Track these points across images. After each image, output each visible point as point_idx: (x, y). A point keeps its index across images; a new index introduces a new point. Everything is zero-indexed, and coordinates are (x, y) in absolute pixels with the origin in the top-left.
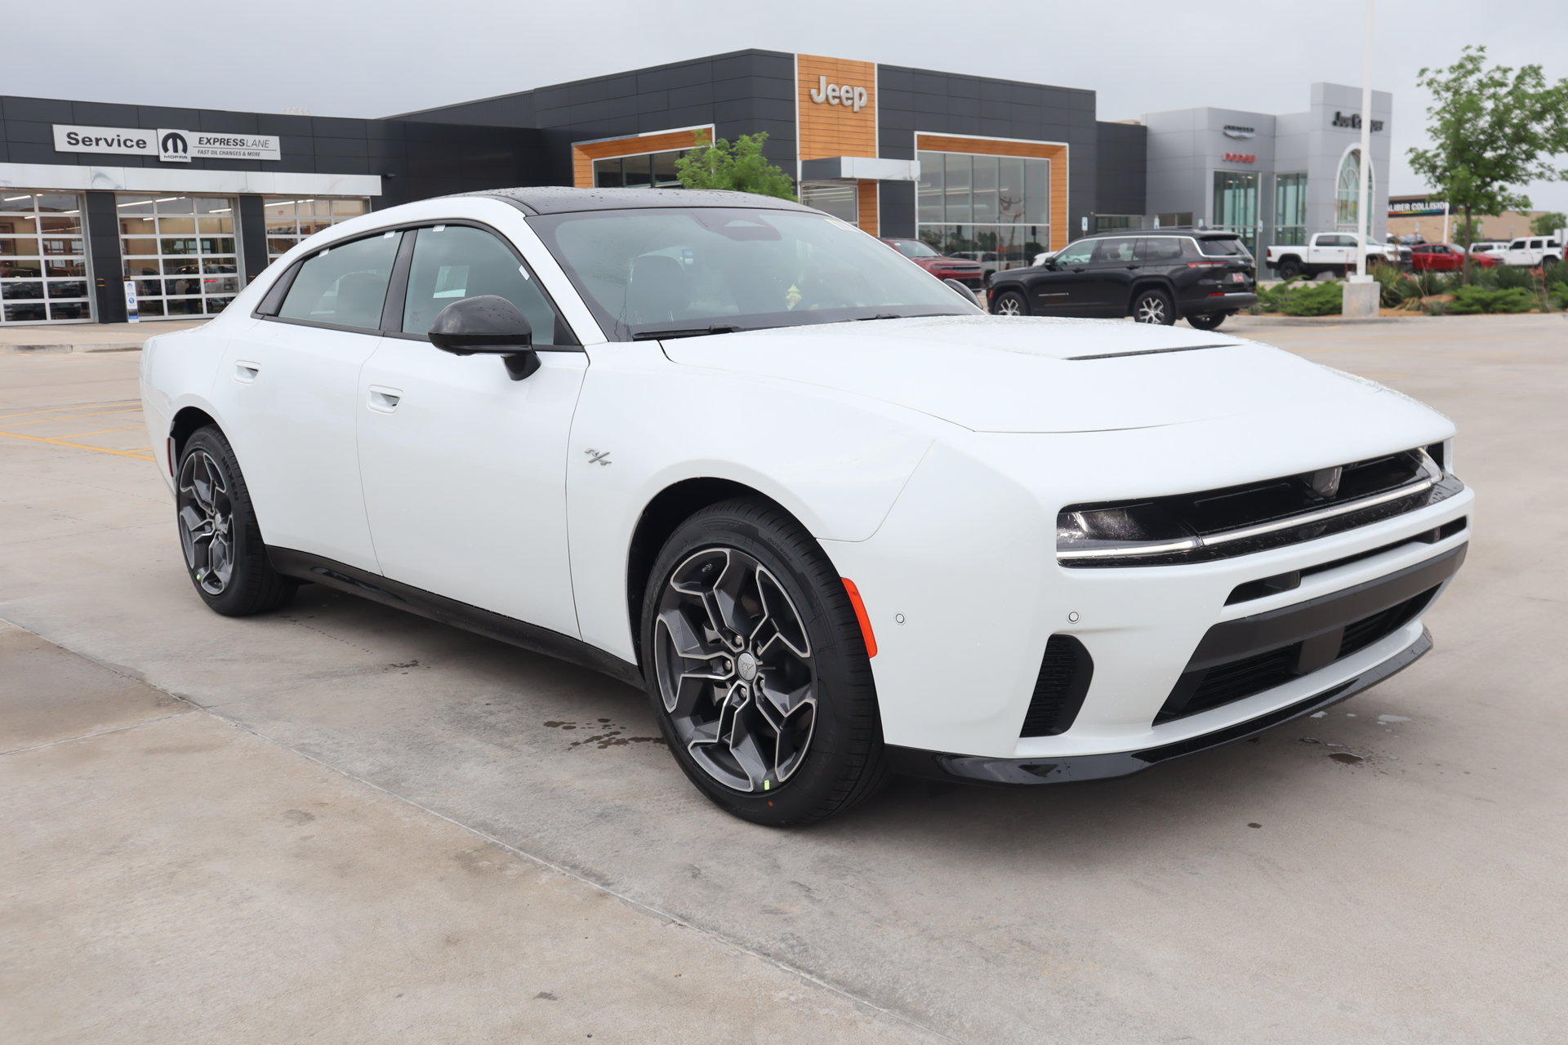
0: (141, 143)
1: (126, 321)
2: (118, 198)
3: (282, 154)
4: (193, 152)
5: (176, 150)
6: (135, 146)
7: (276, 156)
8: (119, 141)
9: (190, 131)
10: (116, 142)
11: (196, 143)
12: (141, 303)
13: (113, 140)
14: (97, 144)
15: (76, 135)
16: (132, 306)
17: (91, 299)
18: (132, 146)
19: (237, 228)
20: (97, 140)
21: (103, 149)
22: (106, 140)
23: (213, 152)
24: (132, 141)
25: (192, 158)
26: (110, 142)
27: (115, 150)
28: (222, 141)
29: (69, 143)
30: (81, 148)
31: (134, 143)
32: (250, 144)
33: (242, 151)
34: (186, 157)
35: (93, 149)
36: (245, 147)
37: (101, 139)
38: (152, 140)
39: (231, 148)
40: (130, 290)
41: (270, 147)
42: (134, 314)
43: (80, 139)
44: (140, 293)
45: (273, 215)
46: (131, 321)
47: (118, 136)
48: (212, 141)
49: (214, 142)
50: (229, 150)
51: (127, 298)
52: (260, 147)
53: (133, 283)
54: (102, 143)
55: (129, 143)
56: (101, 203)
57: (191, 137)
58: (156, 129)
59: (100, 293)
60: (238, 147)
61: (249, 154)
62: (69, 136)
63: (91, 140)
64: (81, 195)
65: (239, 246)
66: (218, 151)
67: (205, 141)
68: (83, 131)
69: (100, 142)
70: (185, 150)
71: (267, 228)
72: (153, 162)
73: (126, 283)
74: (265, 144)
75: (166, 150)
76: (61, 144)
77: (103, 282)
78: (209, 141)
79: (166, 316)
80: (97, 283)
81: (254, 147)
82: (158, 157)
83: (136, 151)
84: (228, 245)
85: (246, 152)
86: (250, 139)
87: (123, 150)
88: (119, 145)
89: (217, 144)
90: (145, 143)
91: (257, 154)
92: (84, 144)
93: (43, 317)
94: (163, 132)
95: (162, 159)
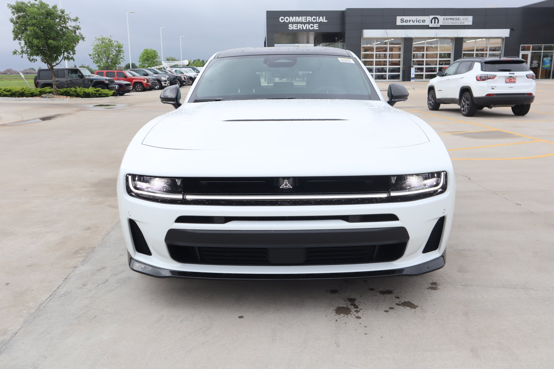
0: (424, 21)
1: (410, 81)
2: (414, 40)
3: (473, 23)
4: (441, 23)
5: (435, 23)
6: (422, 22)
7: (470, 23)
8: (417, 21)
9: (441, 16)
10: (416, 21)
11: (442, 20)
12: (415, 75)
13: (415, 20)
14: (410, 22)
15: (403, 19)
16: (412, 76)
17: (401, 73)
18: (421, 22)
19: (453, 50)
20: (410, 21)
21: (411, 23)
22: (412, 21)
23: (448, 23)
24: (421, 20)
26: (414, 21)
27: (415, 24)
28: (451, 19)
29: (401, 22)
30: (404, 24)
31: (421, 21)
32: (461, 19)
33: (458, 22)
34: (438, 25)
35: (408, 24)
36: (459, 21)
37: (411, 20)
38: (427, 20)
39: (455, 21)
40: (413, 70)
41: (469, 20)
42: (413, 78)
43: (404, 20)
44: (415, 72)
45: (466, 45)
46: (412, 81)
47: (417, 19)
48: (448, 19)
49: (449, 19)
50: (453, 22)
51: (412, 73)
52: (465, 20)
53: (414, 68)
54: (411, 22)
56: (408, 41)
57: (441, 18)
58: (429, 16)
59: (404, 71)
60: (457, 21)
61: (461, 23)
62: (401, 20)
63: (408, 21)
64: (402, 39)
65: (452, 56)
66: (450, 23)
67: (446, 19)
68: (406, 18)
69: (411, 21)
70: (438, 23)
71: (463, 50)
72: (427, 27)
73: (412, 68)
74: (467, 19)
75: (431, 23)
76: (399, 23)
77: (405, 68)
78: (447, 19)
79: (424, 79)
80: (403, 68)
81: (463, 20)
82: (428, 25)
83: (422, 24)
85: (460, 22)
86: (461, 17)
87: (418, 24)
89: (450, 20)
90: (425, 21)
91: (464, 23)
92: (406, 22)
93: (385, 79)
94: (432, 17)
95: (430, 26)
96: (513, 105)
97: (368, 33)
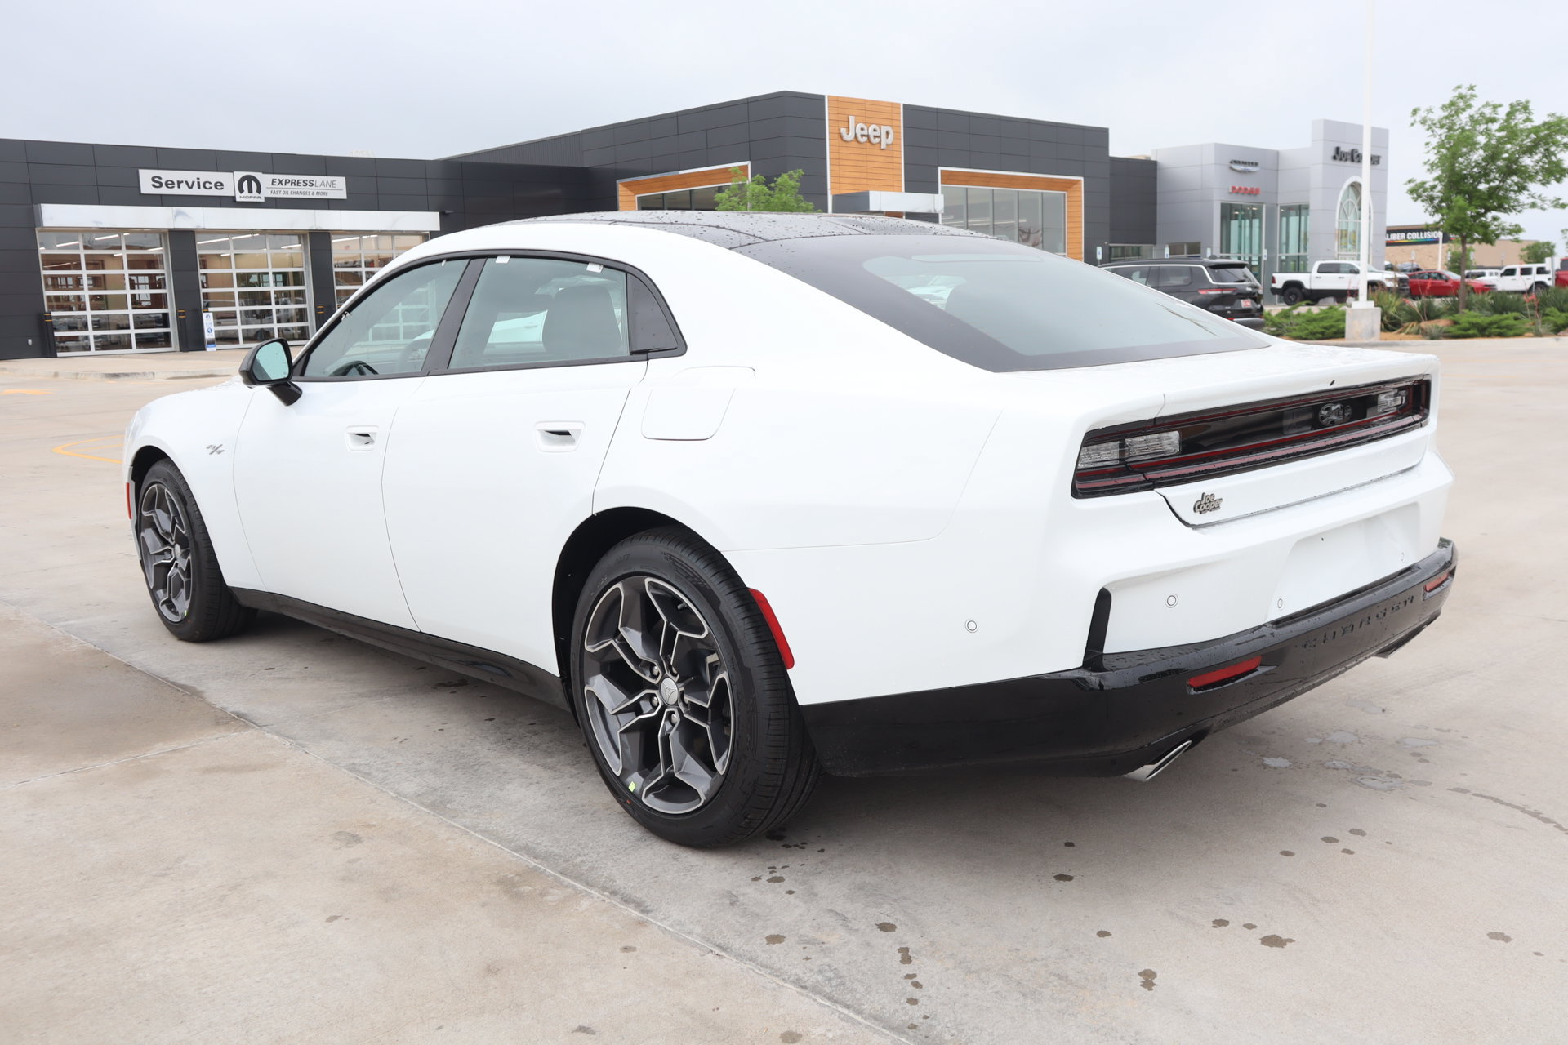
0: (219, 185)
1: (204, 349)
2: (197, 236)
3: (348, 193)
4: (266, 192)
5: (250, 191)
6: (213, 187)
7: (343, 195)
8: (199, 183)
9: (263, 173)
10: (196, 185)
11: (269, 184)
12: (218, 333)
13: (193, 183)
14: (179, 187)
15: (160, 178)
16: (209, 335)
17: (173, 329)
18: (211, 188)
19: (307, 262)
20: (179, 183)
21: (184, 191)
22: (187, 182)
23: (285, 193)
24: (210, 183)
25: (266, 198)
26: (190, 184)
27: (195, 191)
28: (292, 182)
29: (154, 186)
30: (164, 191)
31: (213, 185)
32: (318, 184)
33: (311, 191)
34: (260, 198)
35: (175, 191)
36: (314, 187)
37: (182, 182)
38: (229, 182)
39: (301, 189)
40: (208, 320)
41: (337, 187)
42: (211, 343)
43: (163, 181)
44: (217, 324)
45: (340, 250)
46: (209, 349)
47: (198, 179)
48: (283, 182)
49: (286, 183)
50: (299, 190)
51: (206, 328)
52: (328, 187)
53: (211, 314)
54: (183, 185)
55: (208, 185)
56: (181, 240)
57: (265, 179)
58: (232, 172)
59: (181, 323)
60: (308, 187)
61: (318, 194)
62: (153, 179)
63: (173, 183)
64: (164, 234)
65: (308, 279)
66: (289, 192)
67: (278, 182)
68: (166, 175)
69: (181, 185)
70: (259, 191)
71: (334, 262)
72: (230, 202)
73: (204, 315)
74: (332, 185)
75: (241, 191)
76: (147, 187)
77: (183, 314)
78: (281, 182)
79: (241, 344)
80: (178, 314)
81: (322, 187)
82: (234, 197)
83: (214, 192)
84: (298, 278)
85: (315, 191)
86: (318, 179)
87: (203, 192)
88: (199, 187)
89: (289, 185)
90: (222, 185)
91: (326, 194)
92: (167, 187)
93: (129, 346)
94: (239, 175)
95: (238, 199)
97: (54, 215)
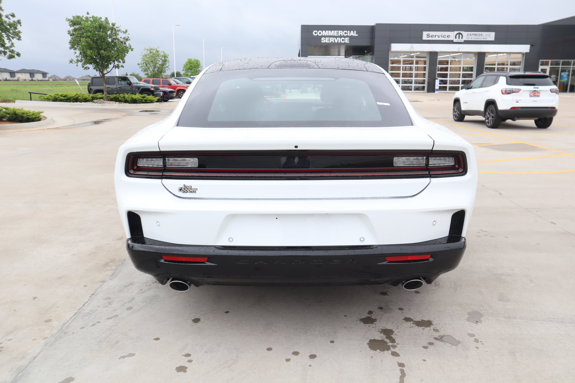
0: (448, 36)
1: (434, 92)
2: (439, 54)
3: (495, 38)
4: (465, 38)
5: (459, 38)
7: (493, 39)
8: (442, 36)
9: (465, 31)
10: (441, 36)
11: (467, 36)
12: (440, 87)
13: (440, 36)
14: (435, 37)
15: (429, 34)
16: (437, 87)
17: (426, 85)
18: (446, 37)
19: (475, 64)
20: (435, 36)
21: (437, 38)
22: (438, 36)
23: (472, 38)
24: (446, 35)
25: (464, 41)
26: (439, 36)
27: (440, 39)
28: (474, 35)
29: (427, 37)
30: (430, 39)
31: (446, 36)
32: (484, 35)
34: (462, 40)
35: (434, 39)
36: (482, 36)
38: (452, 35)
39: (478, 37)
40: (437, 82)
41: (491, 36)
42: (437, 90)
43: (430, 35)
44: (440, 84)
45: (488, 59)
46: (436, 92)
47: (442, 34)
48: (471, 35)
50: (477, 38)
51: (436, 85)
52: (488, 36)
53: (439, 81)
54: (437, 37)
55: (445, 36)
56: (433, 55)
57: (465, 34)
58: (454, 31)
59: (429, 83)
60: (480, 36)
61: (483, 39)
62: (427, 35)
63: (433, 36)
64: (428, 53)
65: (475, 70)
67: (469, 35)
68: (431, 33)
70: (462, 38)
71: (485, 63)
72: (452, 42)
73: (436, 80)
74: (489, 35)
75: (456, 38)
76: (425, 38)
77: (429, 80)
78: (470, 35)
79: (448, 91)
80: (428, 80)
81: (486, 36)
82: (453, 41)
83: (447, 39)
84: (471, 69)
85: (482, 38)
86: (484, 33)
87: (443, 39)
88: (442, 37)
90: (450, 36)
91: (486, 39)
92: (431, 37)
93: (411, 90)
94: (456, 32)
95: (454, 41)
96: (536, 119)
97: (395, 47)
